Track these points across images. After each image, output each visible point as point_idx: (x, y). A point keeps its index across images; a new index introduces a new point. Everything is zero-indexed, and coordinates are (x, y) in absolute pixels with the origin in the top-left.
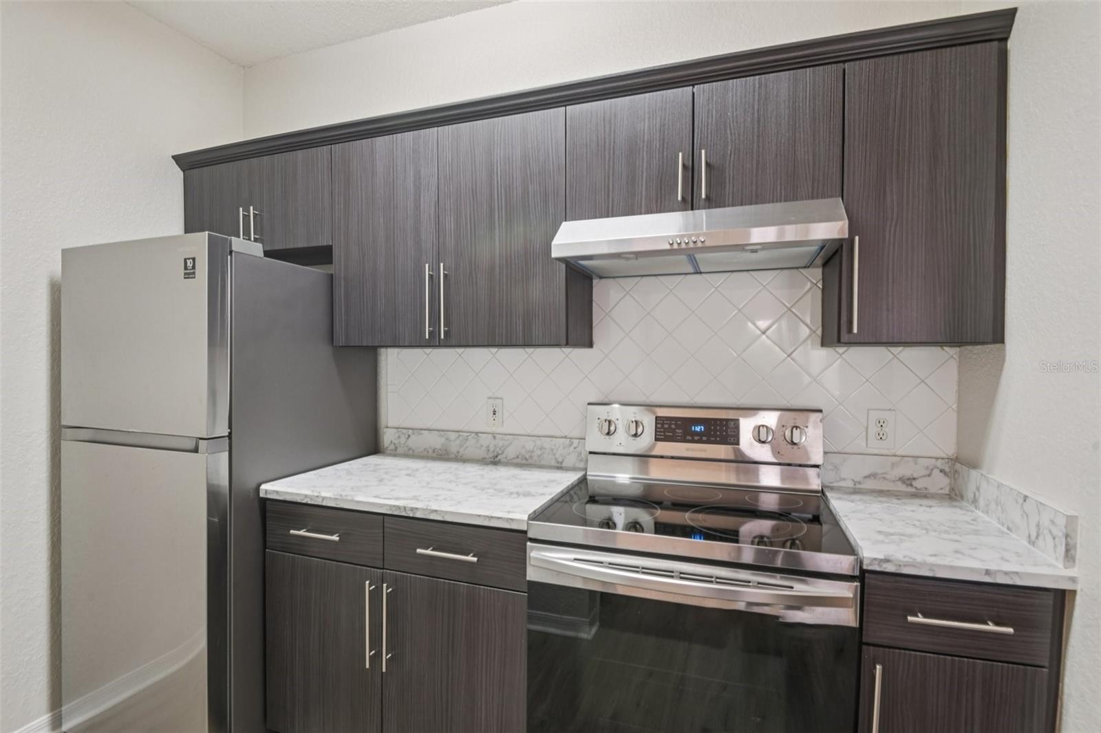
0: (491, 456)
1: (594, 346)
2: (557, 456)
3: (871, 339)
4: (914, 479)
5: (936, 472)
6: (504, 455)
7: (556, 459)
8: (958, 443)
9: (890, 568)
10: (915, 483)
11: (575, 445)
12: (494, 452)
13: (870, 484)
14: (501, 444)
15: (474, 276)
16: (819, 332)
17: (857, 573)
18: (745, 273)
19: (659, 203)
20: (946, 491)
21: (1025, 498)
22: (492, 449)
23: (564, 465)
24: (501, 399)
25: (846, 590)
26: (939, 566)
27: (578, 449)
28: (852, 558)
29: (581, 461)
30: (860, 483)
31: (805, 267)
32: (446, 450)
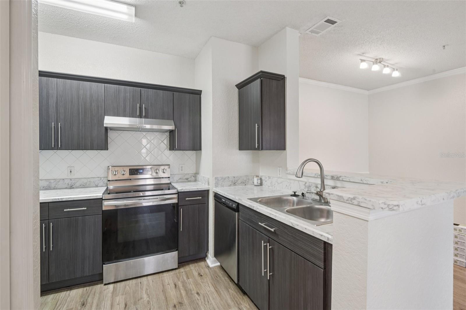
0: (69, 186)
1: (109, 150)
2: (96, 184)
3: (179, 149)
4: (188, 178)
5: (192, 177)
6: (75, 185)
7: (95, 184)
8: (196, 170)
9: (183, 191)
10: (189, 179)
11: (102, 179)
12: (71, 185)
13: (179, 181)
14: (74, 182)
15: (72, 128)
16: (169, 147)
17: (177, 192)
18: (152, 132)
19: (132, 115)
20: (194, 180)
21: (204, 177)
22: (70, 184)
23: (98, 186)
24: (74, 167)
25: (176, 196)
26: (191, 189)
27: (103, 181)
28: (176, 190)
29: (105, 184)
30: (178, 181)
31: (166, 132)
32: (49, 187)
